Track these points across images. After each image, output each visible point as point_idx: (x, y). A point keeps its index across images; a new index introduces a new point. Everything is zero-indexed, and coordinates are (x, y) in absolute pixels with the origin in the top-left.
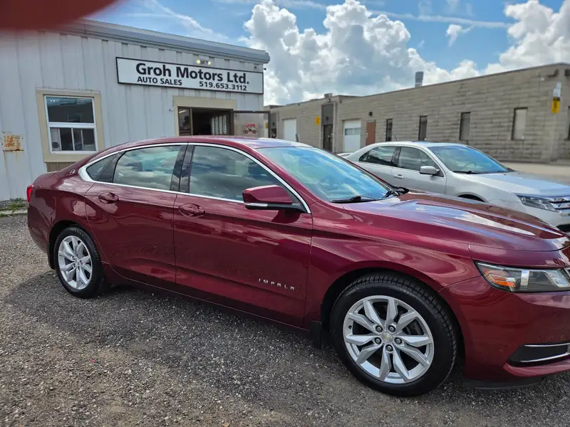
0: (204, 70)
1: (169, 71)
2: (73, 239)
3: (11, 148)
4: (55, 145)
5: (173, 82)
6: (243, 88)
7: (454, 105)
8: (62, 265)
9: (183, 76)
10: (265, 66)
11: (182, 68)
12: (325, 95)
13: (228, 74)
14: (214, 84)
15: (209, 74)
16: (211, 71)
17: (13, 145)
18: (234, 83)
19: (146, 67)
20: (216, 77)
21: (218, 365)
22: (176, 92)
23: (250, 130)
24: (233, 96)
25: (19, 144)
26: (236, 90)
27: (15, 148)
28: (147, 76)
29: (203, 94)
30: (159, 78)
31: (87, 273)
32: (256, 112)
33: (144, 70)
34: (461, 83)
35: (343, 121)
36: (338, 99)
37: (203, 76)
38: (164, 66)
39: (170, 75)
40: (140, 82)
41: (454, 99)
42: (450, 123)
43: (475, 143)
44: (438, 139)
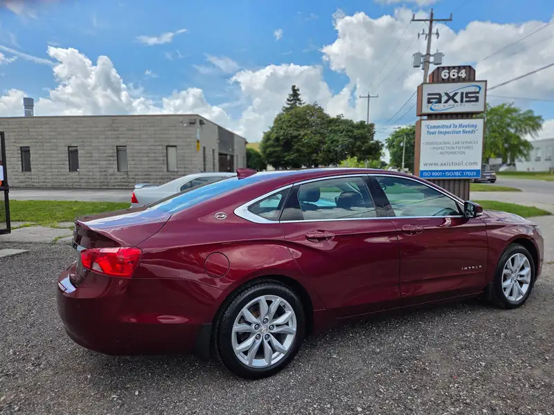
7: (107, 138)
41: (107, 133)
42: (104, 155)
43: (135, 173)
44: (94, 170)
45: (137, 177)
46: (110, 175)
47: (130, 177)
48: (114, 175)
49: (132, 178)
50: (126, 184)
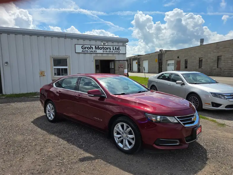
0: (104, 47)
1: (92, 47)
2: (50, 104)
3: (42, 75)
4: (55, 74)
5: (94, 51)
6: (118, 52)
7: (214, 53)
8: (47, 112)
9: (97, 49)
10: (127, 44)
11: (97, 46)
12: (160, 50)
13: (113, 47)
14: (108, 51)
15: (106, 48)
16: (107, 47)
17: (42, 74)
18: (115, 50)
19: (85, 47)
20: (109, 49)
21: (80, 142)
22: (95, 55)
23: (121, 67)
24: (115, 55)
25: (44, 74)
26: (116, 53)
27: (43, 75)
28: (85, 50)
29: (104, 55)
30: (89, 50)
31: (53, 115)
32: (123, 60)
33: (84, 48)
34: (217, 43)
35: (167, 60)
36: (164, 52)
37: (104, 49)
38: (91, 46)
39: (93, 49)
40: (83, 52)
41: (214, 50)
42: (212, 61)
43: (224, 69)
44: (207, 67)
45: (225, 70)
46: (214, 69)
47: (222, 70)
48: (215, 69)
49: (223, 71)
50: (220, 74)
